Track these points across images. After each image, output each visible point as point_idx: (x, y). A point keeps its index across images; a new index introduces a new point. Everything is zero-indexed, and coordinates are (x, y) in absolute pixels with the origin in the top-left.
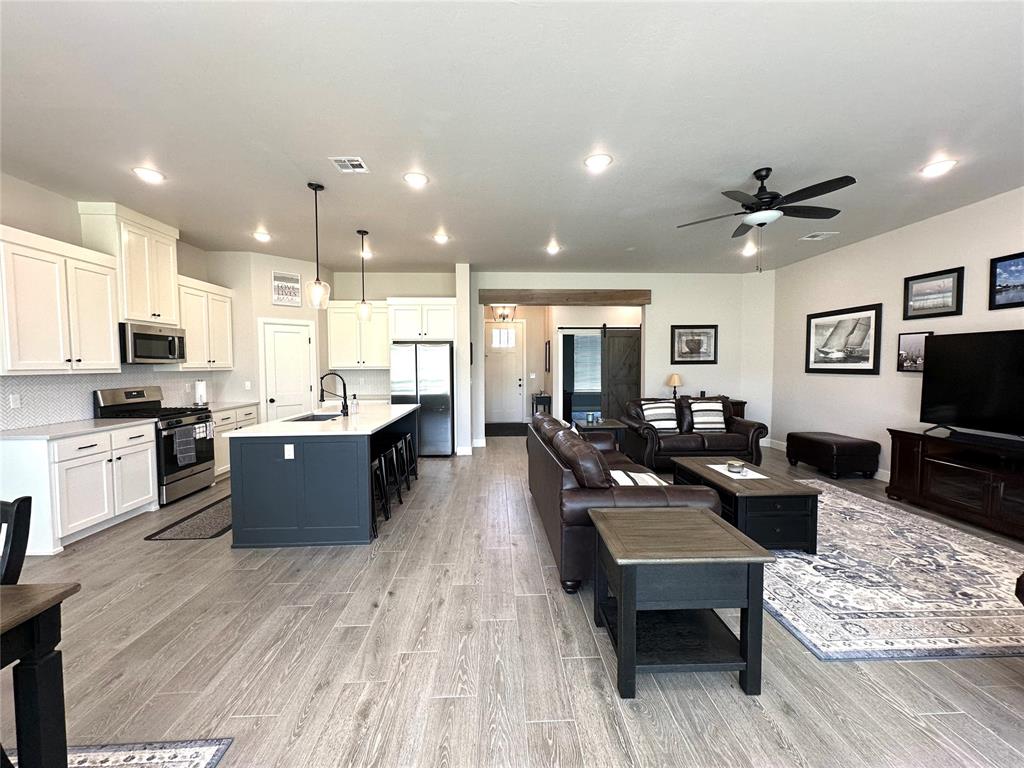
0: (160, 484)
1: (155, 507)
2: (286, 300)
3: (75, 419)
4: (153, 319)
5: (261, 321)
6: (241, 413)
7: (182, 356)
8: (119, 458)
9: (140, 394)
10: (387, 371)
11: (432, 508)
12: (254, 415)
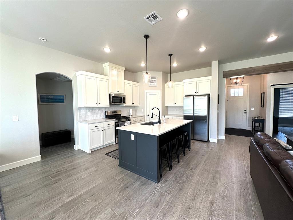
0: (116, 138)
1: (114, 144)
2: (153, 84)
3: (101, 118)
4: (117, 92)
5: (146, 91)
6: (139, 118)
7: (124, 102)
8: (105, 130)
9: (116, 112)
10: (183, 107)
11: (191, 169)
12: (143, 119)
